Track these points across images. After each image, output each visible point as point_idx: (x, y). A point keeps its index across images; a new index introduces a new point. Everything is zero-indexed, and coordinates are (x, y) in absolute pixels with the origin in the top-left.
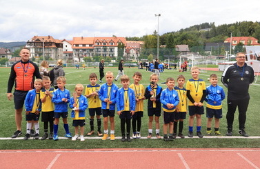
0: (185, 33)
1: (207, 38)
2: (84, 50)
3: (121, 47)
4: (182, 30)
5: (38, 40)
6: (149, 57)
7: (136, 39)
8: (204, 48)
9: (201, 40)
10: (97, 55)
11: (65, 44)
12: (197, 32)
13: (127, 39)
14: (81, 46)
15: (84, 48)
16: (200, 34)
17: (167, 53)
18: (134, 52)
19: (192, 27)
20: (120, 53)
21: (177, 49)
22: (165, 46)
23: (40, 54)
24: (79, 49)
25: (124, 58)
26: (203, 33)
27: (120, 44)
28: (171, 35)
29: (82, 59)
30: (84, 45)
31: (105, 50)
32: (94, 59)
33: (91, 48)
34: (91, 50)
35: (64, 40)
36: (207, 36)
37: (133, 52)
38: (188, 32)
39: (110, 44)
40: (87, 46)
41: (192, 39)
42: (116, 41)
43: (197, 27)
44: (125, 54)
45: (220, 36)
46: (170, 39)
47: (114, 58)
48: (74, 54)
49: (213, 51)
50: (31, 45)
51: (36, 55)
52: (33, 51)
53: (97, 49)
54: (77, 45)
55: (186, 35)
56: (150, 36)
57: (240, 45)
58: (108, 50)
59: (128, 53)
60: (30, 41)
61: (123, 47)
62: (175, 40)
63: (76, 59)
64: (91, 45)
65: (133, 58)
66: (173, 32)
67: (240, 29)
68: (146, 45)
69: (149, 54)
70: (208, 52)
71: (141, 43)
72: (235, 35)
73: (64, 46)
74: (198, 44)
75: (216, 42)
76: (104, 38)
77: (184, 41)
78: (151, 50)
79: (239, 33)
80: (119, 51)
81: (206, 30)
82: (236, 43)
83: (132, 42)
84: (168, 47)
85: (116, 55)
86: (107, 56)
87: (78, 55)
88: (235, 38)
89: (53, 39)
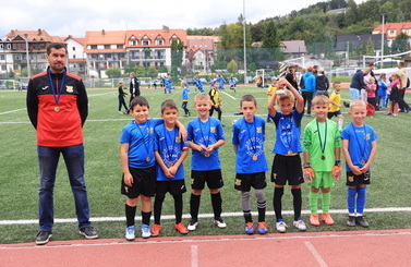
0: (298, 18)
1: (341, 26)
2: (108, 55)
3: (177, 48)
4: (294, 14)
5: (19, 38)
6: (229, 65)
7: (206, 32)
8: (335, 46)
9: (329, 31)
10: (132, 64)
11: (70, 44)
12: (322, 15)
13: (189, 33)
14: (101, 48)
15: (107, 51)
16: (327, 19)
17: (265, 57)
18: (203, 56)
19: (313, 7)
20: (176, 60)
21: (283, 50)
22: (260, 44)
23: (24, 66)
24: (98, 55)
25: (184, 68)
26: (333, 16)
27: (174, 42)
28: (272, 24)
29: (103, 73)
30: (107, 46)
31: (147, 54)
32: (127, 71)
33: (120, 51)
34: (122, 55)
35: (70, 37)
36: (341, 22)
37: (200, 58)
38: (305, 16)
39: (157, 43)
40: (114, 47)
41: (312, 29)
42: (167, 37)
43: (323, 6)
44: (185, 61)
45: (365, 22)
46: (269, 31)
47: (165, 70)
48: (89, 63)
49: (350, 51)
50: (5, 48)
51: (15, 67)
52: (9, 59)
53: (133, 52)
54: (94, 46)
55: (302, 21)
56: (232, 26)
57: (402, 37)
58: (154, 53)
59: (192, 59)
60: (4, 40)
61: (181, 47)
62: (280, 32)
63: (93, 72)
64: (119, 46)
65: (201, 68)
66: (276, 18)
67: (403, 9)
68: (224, 44)
69: (229, 60)
70: (341, 53)
71: (216, 39)
72: (393, 19)
73: (70, 49)
74: (322, 39)
75: (356, 34)
76: (145, 33)
77: (297, 33)
78: (234, 51)
79: (401, 14)
80: (173, 57)
81: (339, 12)
82: (395, 35)
83: (200, 37)
84: (267, 45)
85: (168, 62)
86: (152, 65)
87: (97, 64)
88: (393, 25)
89: (47, 35)
